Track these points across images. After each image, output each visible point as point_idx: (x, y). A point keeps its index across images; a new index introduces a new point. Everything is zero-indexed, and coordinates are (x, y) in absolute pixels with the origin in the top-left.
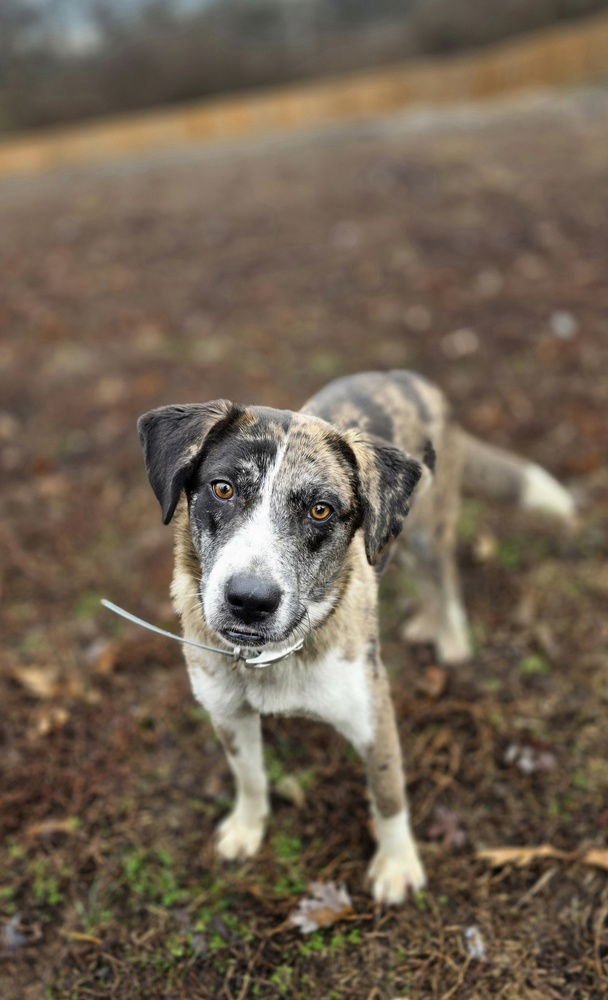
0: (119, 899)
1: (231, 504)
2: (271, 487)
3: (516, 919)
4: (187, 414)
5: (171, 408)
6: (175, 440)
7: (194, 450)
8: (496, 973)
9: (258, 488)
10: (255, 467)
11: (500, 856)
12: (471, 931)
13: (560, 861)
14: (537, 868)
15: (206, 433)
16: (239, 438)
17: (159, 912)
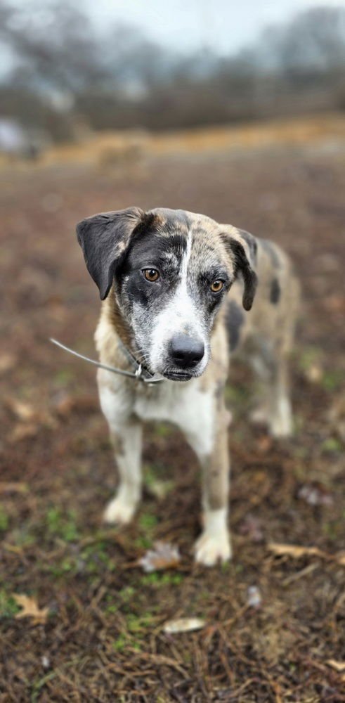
0: (39, 533)
1: (158, 284)
2: (186, 270)
3: (285, 589)
4: (112, 220)
5: (99, 216)
6: (106, 239)
7: (122, 246)
8: (264, 617)
9: (178, 272)
10: (175, 257)
11: (282, 549)
12: (253, 590)
13: (323, 560)
14: (305, 561)
15: (130, 233)
16: (158, 236)
17: (62, 543)
